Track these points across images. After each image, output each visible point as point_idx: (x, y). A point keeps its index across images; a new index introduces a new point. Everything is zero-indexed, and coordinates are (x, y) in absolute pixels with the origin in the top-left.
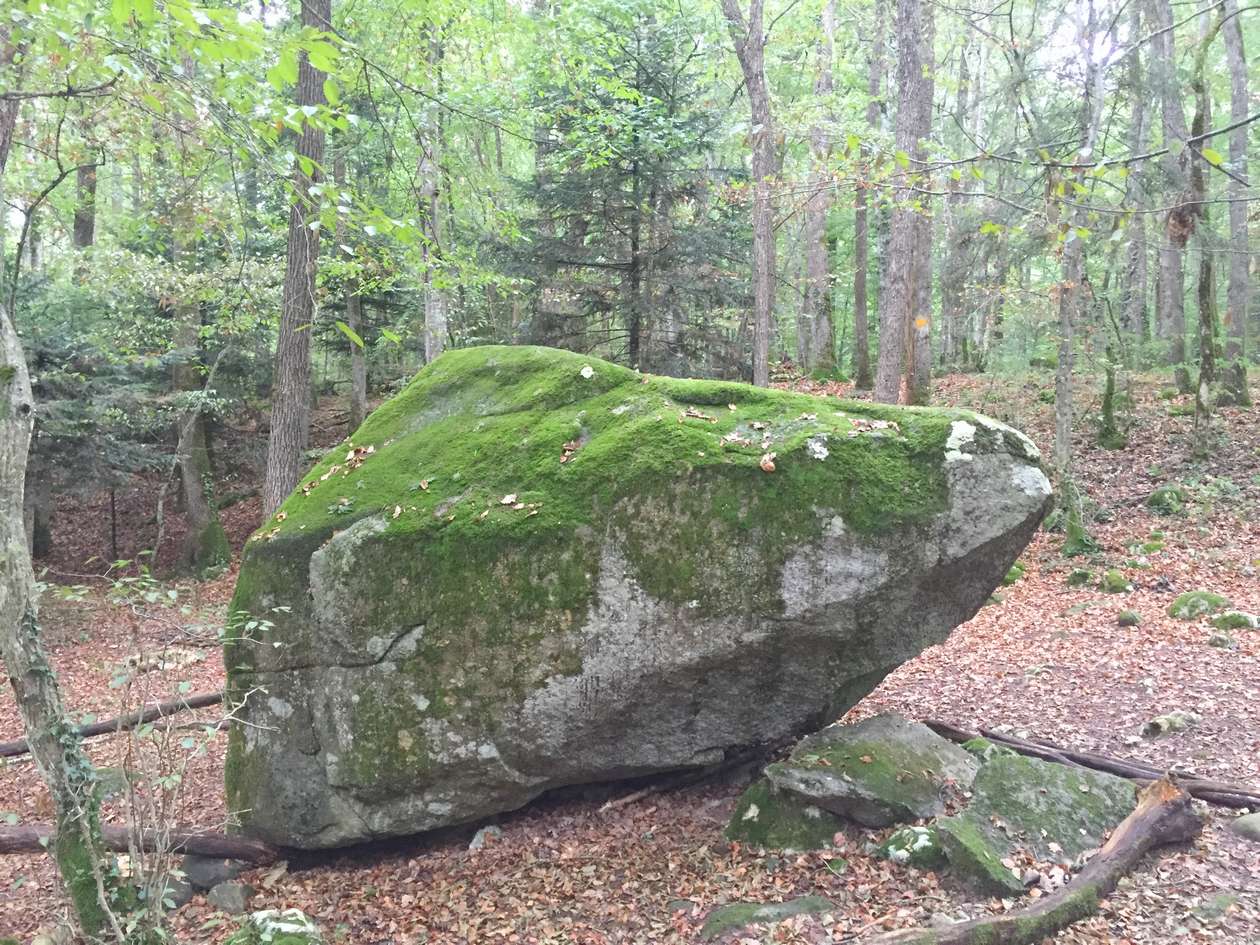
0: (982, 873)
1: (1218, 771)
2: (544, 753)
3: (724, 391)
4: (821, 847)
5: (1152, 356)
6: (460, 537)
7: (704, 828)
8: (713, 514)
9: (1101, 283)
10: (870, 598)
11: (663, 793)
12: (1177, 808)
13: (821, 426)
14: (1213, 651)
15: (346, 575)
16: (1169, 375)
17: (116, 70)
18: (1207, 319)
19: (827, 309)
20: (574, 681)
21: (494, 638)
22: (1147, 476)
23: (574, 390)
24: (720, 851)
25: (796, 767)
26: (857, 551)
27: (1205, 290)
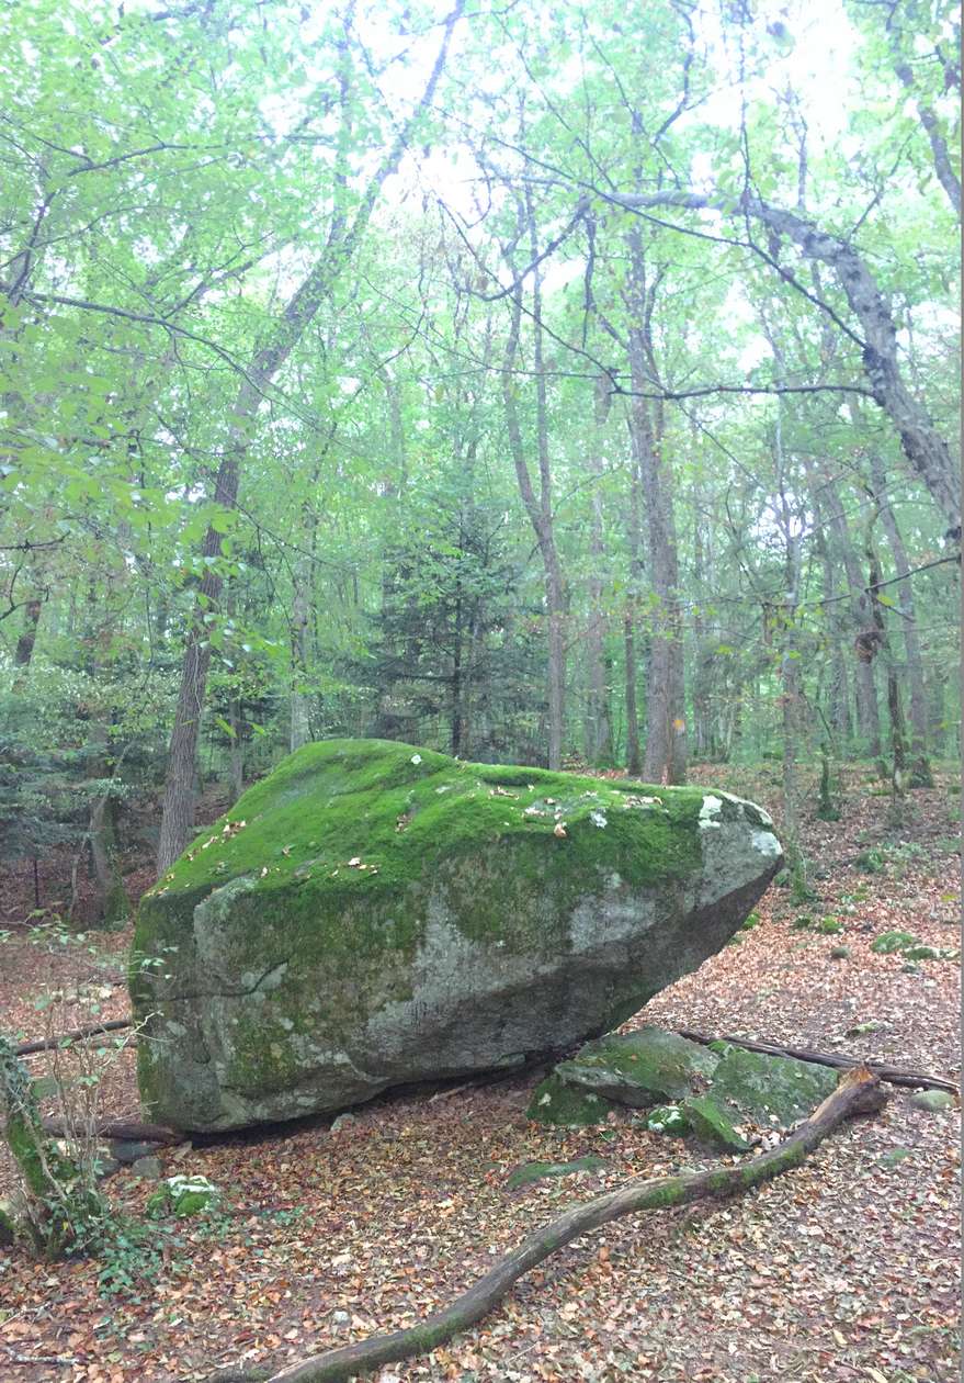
0: (718, 1137)
1: (902, 1060)
2: (385, 1059)
3: (524, 774)
4: (598, 1123)
5: (856, 751)
6: (314, 892)
7: (509, 1112)
8: (517, 872)
9: (814, 697)
10: (640, 937)
11: (478, 1087)
12: (869, 1087)
13: (601, 801)
14: (904, 977)
15: (223, 922)
16: (870, 765)
17: (64, 531)
18: (896, 720)
19: (606, 713)
20: (407, 1005)
21: (344, 970)
22: (855, 843)
23: (406, 774)
24: (522, 1128)
25: (581, 1065)
26: (630, 900)
27: (893, 701)
